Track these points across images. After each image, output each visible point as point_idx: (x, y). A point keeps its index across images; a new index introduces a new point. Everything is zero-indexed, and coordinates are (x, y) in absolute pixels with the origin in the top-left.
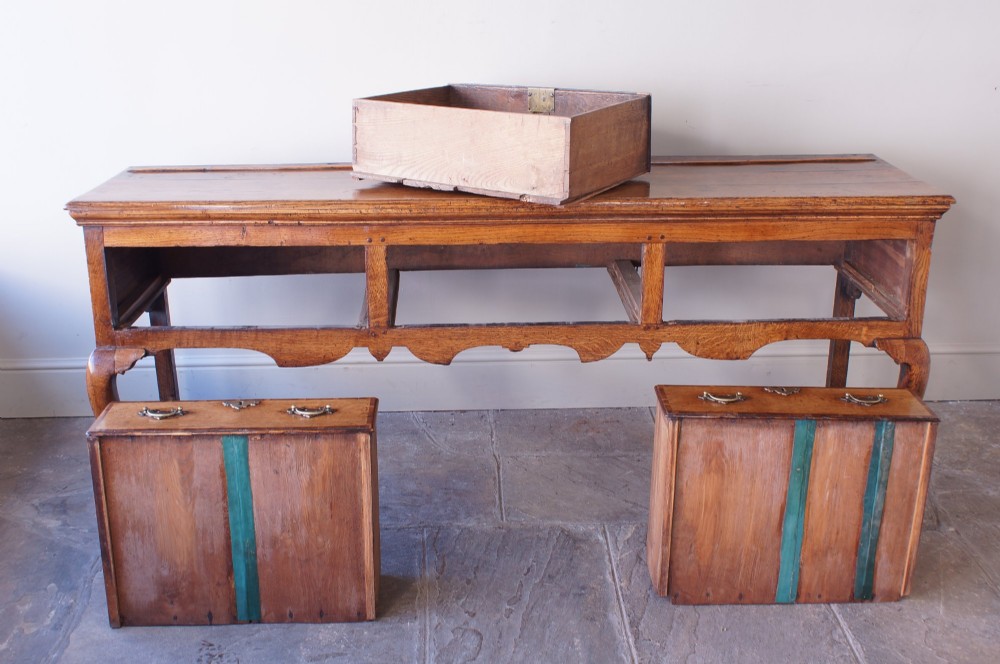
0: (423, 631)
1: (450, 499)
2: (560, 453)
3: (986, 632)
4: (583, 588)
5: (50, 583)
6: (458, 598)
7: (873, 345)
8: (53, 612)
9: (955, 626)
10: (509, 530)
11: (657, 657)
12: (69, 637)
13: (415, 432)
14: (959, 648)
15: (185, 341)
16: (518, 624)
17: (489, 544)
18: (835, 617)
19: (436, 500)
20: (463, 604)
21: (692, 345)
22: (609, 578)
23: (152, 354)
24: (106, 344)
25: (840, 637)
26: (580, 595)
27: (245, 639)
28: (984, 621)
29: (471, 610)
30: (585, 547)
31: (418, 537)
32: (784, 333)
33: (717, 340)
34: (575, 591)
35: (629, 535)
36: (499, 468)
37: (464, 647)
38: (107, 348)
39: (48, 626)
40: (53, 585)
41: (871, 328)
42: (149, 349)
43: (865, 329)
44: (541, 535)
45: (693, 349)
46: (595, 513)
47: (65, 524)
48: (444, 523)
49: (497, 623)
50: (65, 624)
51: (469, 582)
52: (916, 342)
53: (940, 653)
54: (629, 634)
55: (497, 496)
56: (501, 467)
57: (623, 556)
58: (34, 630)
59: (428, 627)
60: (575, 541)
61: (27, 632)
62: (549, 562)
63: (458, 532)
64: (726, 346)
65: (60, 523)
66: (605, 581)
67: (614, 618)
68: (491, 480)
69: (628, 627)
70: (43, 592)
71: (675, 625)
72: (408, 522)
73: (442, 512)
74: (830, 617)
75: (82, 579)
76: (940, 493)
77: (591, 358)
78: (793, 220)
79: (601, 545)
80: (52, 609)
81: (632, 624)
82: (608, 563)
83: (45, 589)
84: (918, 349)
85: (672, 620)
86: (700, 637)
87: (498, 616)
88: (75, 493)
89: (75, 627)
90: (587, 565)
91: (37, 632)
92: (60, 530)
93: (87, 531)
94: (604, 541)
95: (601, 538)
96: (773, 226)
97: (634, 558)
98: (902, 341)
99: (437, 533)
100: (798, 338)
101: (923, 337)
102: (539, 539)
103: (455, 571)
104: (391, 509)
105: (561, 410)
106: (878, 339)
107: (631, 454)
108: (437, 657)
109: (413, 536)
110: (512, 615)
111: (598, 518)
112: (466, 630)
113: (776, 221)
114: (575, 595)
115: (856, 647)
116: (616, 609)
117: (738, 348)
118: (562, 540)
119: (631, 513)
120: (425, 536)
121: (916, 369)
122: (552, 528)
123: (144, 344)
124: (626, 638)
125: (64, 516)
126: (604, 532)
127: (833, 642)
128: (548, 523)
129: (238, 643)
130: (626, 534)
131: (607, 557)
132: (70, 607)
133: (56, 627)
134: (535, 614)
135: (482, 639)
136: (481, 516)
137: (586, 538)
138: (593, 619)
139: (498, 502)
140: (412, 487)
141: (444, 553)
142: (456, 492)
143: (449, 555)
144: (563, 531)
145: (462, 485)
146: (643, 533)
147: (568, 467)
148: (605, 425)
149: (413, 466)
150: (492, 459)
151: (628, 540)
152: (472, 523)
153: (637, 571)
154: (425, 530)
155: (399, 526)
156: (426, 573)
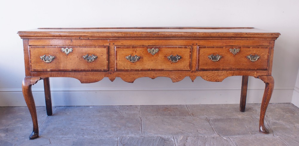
1: (126, 129)
2: (160, 117)
7: (258, 78)
10: (144, 137)
13: (116, 111)
15: (53, 75)
17: (138, 141)
19: (122, 129)
21: (205, 77)
23: (43, 79)
24: (29, 75)
30: (168, 142)
31: (116, 139)
32: (232, 74)
33: (213, 76)
35: (181, 139)
36: (141, 121)
38: (29, 77)
41: (257, 72)
42: (42, 77)
43: (255, 73)
44: (154, 139)
45: (206, 78)
46: (171, 133)
47: (7, 135)
48: (124, 135)
52: (270, 77)
55: (141, 128)
56: (142, 120)
57: (180, 144)
60: (165, 141)
63: (128, 138)
64: (215, 78)
65: (5, 135)
68: (139, 124)
72: (113, 135)
73: (124, 132)
77: (175, 81)
78: (235, 39)
79: (173, 141)
84: (271, 79)
88: (11, 127)
92: (5, 137)
93: (13, 137)
94: (174, 140)
95: (173, 139)
96: (229, 41)
97: (183, 145)
98: (266, 77)
99: (122, 138)
100: (236, 75)
101: (272, 75)
102: (154, 140)
104: (108, 131)
105: (160, 106)
106: (259, 76)
107: (181, 117)
113: (230, 40)
117: (219, 78)
118: (161, 140)
119: (182, 133)
120: (118, 139)
121: (270, 84)
122: (158, 137)
123: (40, 76)
125: (7, 133)
126: (174, 138)
128: (156, 135)
130: (180, 138)
131: (174, 145)
136: (136, 133)
137: (168, 139)
139: (141, 129)
140: (115, 125)
141: (124, 144)
142: (128, 127)
143: (125, 144)
144: (161, 138)
145: (130, 125)
146: (185, 138)
147: (162, 120)
148: (173, 109)
149: (115, 120)
150: (139, 118)
151: (181, 140)
152: (133, 135)
154: (118, 137)
155: (110, 137)
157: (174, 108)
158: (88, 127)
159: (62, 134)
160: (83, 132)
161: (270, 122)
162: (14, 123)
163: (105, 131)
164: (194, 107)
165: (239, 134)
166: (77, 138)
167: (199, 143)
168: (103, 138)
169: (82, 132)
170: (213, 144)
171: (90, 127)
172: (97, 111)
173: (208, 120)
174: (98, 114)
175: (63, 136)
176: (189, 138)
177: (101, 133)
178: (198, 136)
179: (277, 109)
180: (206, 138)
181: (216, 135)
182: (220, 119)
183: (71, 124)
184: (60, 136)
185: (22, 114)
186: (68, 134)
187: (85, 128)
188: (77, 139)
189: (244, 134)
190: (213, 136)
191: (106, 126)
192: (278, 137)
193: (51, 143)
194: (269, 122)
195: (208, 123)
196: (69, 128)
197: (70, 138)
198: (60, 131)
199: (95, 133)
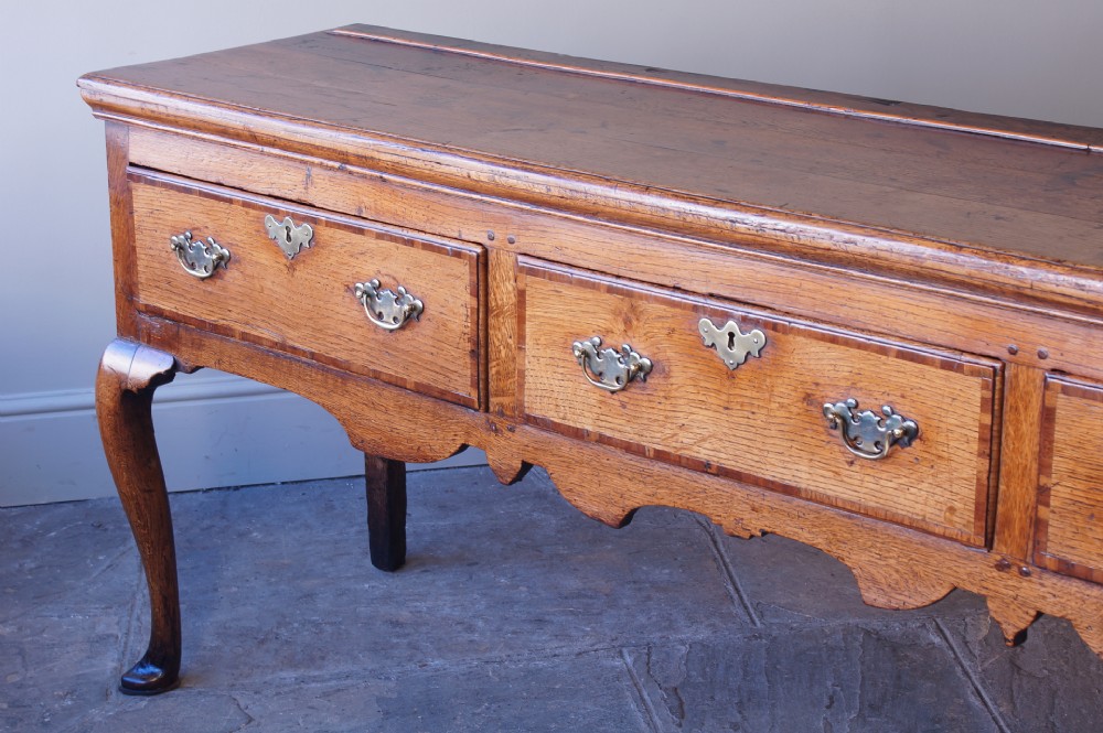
1: (649, 598)
4: (936, 720)
10: (774, 640)
17: (745, 664)
19: (625, 602)
22: (976, 702)
30: (914, 655)
31: (618, 663)
35: (984, 631)
36: (715, 542)
44: (831, 642)
48: (655, 637)
55: (731, 588)
56: (718, 539)
57: (986, 665)
62: (863, 685)
63: (684, 649)
66: (969, 706)
68: (710, 563)
72: (588, 640)
73: (642, 619)
79: (940, 650)
82: (964, 678)
90: (928, 685)
94: (944, 644)
95: (937, 640)
97: (1007, 667)
99: (649, 654)
102: (831, 649)
103: (703, 713)
104: (552, 622)
109: (608, 663)
118: (871, 646)
120: (629, 660)
122: (847, 630)
126: (940, 631)
128: (835, 623)
130: (979, 630)
131: (958, 669)
136: (715, 620)
137: (910, 642)
139: (735, 596)
140: (573, 583)
141: (672, 684)
142: (656, 586)
143: (684, 685)
144: (868, 633)
145: (662, 574)
149: (562, 550)
151: (985, 639)
152: (703, 635)
153: (1020, 686)
154: (625, 650)
155: (577, 650)
156: (656, 718)
158: (423, 606)
159: (292, 663)
160: (406, 636)
163: (531, 621)
166: (388, 678)
168: (541, 664)
169: (405, 641)
171: (430, 603)
175: (301, 672)
177: (514, 632)
183: (309, 596)
184: (284, 675)
186: (323, 658)
187: (405, 614)
188: (391, 685)
191: (523, 589)
193: (250, 720)
196: (316, 624)
197: (349, 682)
198: (262, 642)
199: (476, 637)
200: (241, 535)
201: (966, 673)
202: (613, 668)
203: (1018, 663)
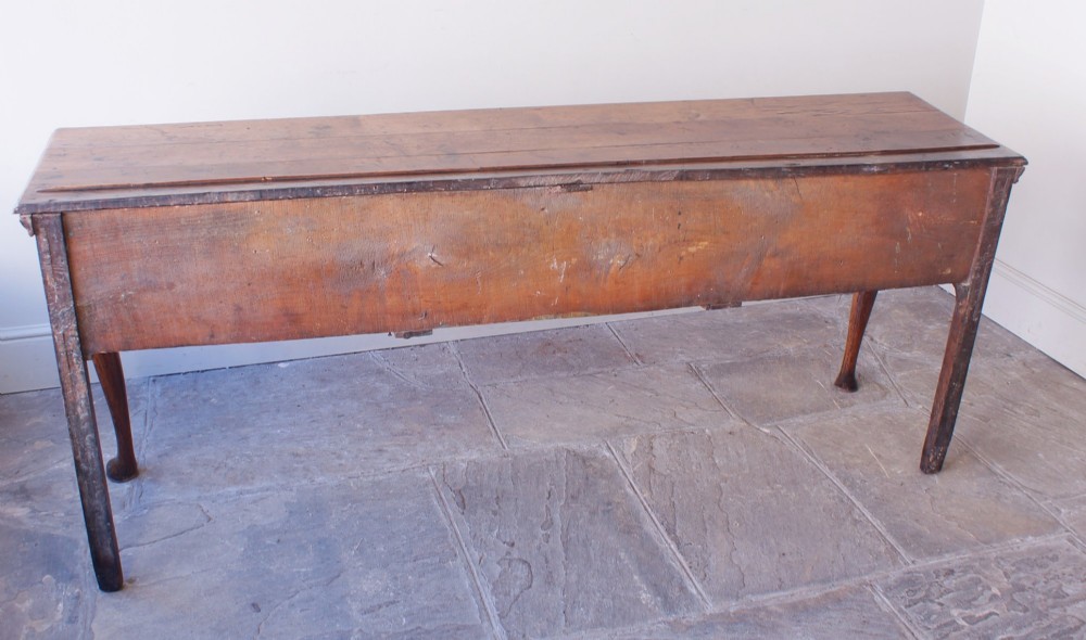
0: (468, 567)
1: (443, 434)
2: (537, 377)
3: (979, 493)
4: (609, 504)
5: (43, 575)
6: (491, 530)
8: (61, 605)
9: (953, 492)
10: (516, 458)
11: (703, 558)
12: (91, 629)
13: (380, 372)
14: (963, 510)
16: (560, 548)
17: (500, 473)
18: (849, 499)
19: (430, 436)
20: (498, 536)
22: (631, 492)
25: (860, 516)
26: (608, 511)
27: (287, 602)
28: (975, 484)
29: (508, 540)
30: (596, 464)
31: (426, 475)
34: (601, 508)
35: (634, 448)
36: (481, 398)
37: (516, 577)
39: (62, 620)
40: (48, 576)
44: (548, 458)
46: (593, 431)
47: (34, 511)
48: (447, 458)
49: (539, 548)
50: (81, 616)
51: (495, 513)
53: (948, 518)
54: (669, 541)
55: (490, 426)
56: (483, 396)
57: (636, 468)
58: (46, 626)
59: (471, 564)
60: (584, 461)
61: (39, 630)
62: (567, 484)
63: (464, 465)
65: (27, 509)
66: (627, 494)
67: (649, 528)
68: (478, 411)
69: (665, 535)
70: (40, 585)
71: (708, 527)
72: (409, 461)
73: (440, 447)
74: (845, 499)
75: (79, 566)
76: (899, 375)
79: (610, 460)
80: (58, 601)
81: (668, 531)
82: (623, 477)
83: (41, 582)
85: (704, 522)
86: (736, 535)
87: (537, 543)
88: (32, 476)
89: (93, 618)
90: (604, 482)
91: (52, 628)
92: (31, 518)
93: (63, 515)
94: (612, 457)
95: (608, 454)
97: (647, 469)
99: (444, 469)
102: (548, 462)
103: (476, 505)
104: (386, 451)
105: (521, 334)
107: (606, 370)
108: (493, 591)
109: (420, 475)
110: (551, 540)
111: (597, 435)
112: (511, 561)
114: (604, 512)
115: (876, 523)
116: (648, 519)
118: (571, 460)
119: (628, 426)
120: (433, 474)
122: (558, 450)
124: (667, 545)
125: (29, 502)
126: (609, 447)
127: (856, 522)
128: (550, 446)
129: (280, 607)
130: (630, 446)
131: (620, 472)
132: (78, 597)
133: (72, 620)
134: (572, 535)
135: (530, 567)
136: (481, 446)
137: (593, 456)
138: (629, 532)
139: (493, 431)
140: (399, 427)
141: (458, 487)
142: (447, 426)
143: (464, 488)
144: (568, 451)
145: (451, 419)
146: (646, 444)
147: (551, 390)
148: (570, 344)
149: (393, 405)
150: (471, 391)
151: (635, 453)
152: (475, 456)
153: (655, 481)
154: (430, 468)
155: (402, 468)
156: (449, 510)
157: (570, 337)
158: (311, 443)
159: (235, 482)
160: (302, 462)
161: (887, 359)
162: (34, 461)
163: (375, 451)
164: (636, 329)
165: (804, 412)
166: (291, 490)
167: (691, 455)
168: (381, 478)
169: (302, 466)
170: (738, 453)
171: (315, 441)
172: (313, 379)
173: (696, 373)
174: (323, 390)
175: (240, 487)
176: (656, 443)
177: (365, 458)
178: (682, 433)
179: (897, 311)
180: (710, 437)
181: (734, 423)
182: (732, 364)
183: (245, 438)
184: (230, 489)
185: (40, 420)
186: (253, 478)
187: (301, 449)
188: (294, 494)
189: (818, 410)
190: (727, 426)
191: (370, 430)
192: (920, 406)
193: (210, 519)
194: (883, 357)
195: (699, 384)
196: (248, 456)
197: (268, 493)
198: (217, 469)
199: (343, 462)
200: (205, 401)
201: (625, 474)
202: (424, 479)
203: (653, 466)
